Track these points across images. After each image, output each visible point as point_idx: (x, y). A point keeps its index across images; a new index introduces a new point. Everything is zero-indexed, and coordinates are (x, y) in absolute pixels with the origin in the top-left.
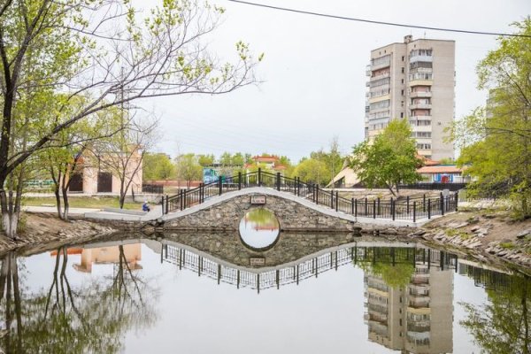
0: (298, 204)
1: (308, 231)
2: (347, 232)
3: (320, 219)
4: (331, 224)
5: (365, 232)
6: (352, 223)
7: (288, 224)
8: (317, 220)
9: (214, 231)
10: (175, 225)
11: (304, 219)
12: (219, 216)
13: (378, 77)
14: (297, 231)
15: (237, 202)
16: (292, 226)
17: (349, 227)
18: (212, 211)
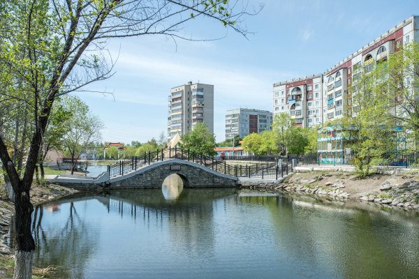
0: (201, 170)
1: (208, 187)
2: (232, 187)
3: (215, 179)
4: (222, 182)
5: (244, 187)
6: (235, 181)
7: (195, 183)
8: (213, 180)
9: (145, 188)
10: (118, 185)
11: (205, 179)
12: (149, 179)
13: (175, 102)
14: (201, 188)
15: (161, 169)
16: (198, 184)
17: (233, 184)
18: (144, 175)
